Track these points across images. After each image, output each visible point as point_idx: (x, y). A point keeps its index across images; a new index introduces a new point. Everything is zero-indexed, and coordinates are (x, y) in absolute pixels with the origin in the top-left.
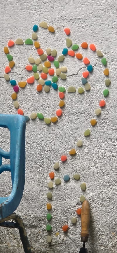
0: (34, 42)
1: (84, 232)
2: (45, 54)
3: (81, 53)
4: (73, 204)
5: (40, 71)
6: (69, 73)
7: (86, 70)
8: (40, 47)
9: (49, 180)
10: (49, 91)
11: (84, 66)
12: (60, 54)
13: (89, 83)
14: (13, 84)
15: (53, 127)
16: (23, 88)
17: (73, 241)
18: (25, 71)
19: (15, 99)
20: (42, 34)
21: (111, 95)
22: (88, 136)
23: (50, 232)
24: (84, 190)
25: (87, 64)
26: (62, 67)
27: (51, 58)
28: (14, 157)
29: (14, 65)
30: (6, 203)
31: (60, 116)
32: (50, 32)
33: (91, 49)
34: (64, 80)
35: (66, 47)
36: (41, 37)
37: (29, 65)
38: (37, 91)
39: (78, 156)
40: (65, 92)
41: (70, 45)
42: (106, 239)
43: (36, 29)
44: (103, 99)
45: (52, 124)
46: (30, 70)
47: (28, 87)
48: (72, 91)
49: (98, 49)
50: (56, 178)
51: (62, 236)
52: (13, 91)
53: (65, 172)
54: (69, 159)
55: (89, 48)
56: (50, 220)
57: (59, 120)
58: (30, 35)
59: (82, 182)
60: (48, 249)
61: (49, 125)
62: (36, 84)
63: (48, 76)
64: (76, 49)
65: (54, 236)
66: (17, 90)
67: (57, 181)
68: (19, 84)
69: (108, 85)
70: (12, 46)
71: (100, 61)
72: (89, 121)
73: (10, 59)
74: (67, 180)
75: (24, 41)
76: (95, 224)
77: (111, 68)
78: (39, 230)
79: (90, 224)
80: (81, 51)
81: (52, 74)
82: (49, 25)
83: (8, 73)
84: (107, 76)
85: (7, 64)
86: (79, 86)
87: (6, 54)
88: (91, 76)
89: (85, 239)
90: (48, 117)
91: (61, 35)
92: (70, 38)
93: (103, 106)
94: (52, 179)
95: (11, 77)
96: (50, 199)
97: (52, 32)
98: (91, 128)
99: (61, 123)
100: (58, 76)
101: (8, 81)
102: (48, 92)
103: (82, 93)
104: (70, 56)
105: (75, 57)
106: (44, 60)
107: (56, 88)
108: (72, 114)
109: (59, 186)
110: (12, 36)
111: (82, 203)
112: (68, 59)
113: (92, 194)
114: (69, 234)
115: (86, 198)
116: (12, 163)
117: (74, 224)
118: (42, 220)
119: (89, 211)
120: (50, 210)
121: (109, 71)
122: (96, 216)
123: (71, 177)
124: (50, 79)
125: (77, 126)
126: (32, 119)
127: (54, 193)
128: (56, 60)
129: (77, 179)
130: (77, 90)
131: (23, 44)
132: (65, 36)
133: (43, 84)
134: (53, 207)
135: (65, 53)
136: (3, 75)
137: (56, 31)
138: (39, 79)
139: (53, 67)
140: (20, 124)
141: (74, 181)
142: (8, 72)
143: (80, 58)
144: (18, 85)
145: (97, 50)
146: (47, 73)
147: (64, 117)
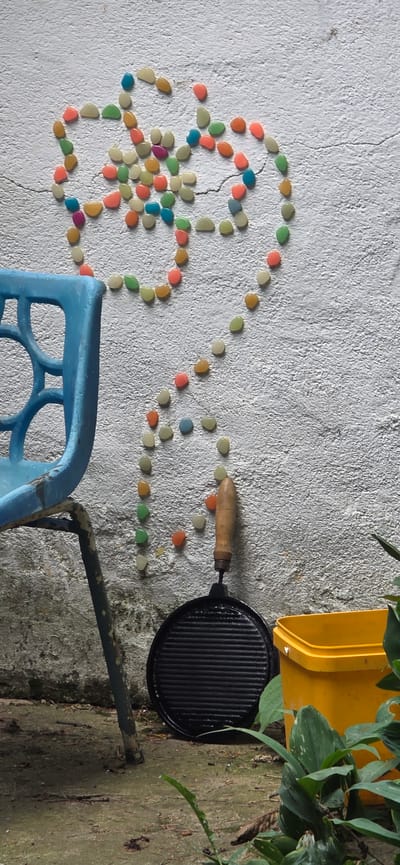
0: (122, 112)
1: (224, 550)
2: (148, 140)
3: (230, 142)
4: (198, 484)
5: (135, 181)
6: (200, 188)
7: (239, 182)
8: (135, 125)
9: (146, 430)
10: (154, 226)
11: (235, 171)
12: (181, 143)
13: (245, 211)
14: (73, 206)
15: (159, 308)
16: (95, 217)
17: (196, 568)
18: (101, 179)
19: (74, 241)
20: (142, 95)
21: (293, 240)
22: (238, 331)
23: (143, 546)
24: (225, 454)
25: (243, 168)
26: (185, 172)
27: (162, 150)
28: (74, 373)
29: (76, 164)
31: (176, 283)
32: (160, 91)
33: (253, 134)
34: (190, 201)
35: (195, 126)
36: (140, 102)
37: (110, 165)
38: (125, 226)
39: (214, 377)
40: (189, 229)
41: (204, 122)
42: (271, 565)
43: (128, 84)
44: (276, 249)
45: (157, 302)
46: (111, 178)
47: (106, 216)
48: (207, 229)
49: (268, 133)
50: (162, 424)
51: (172, 557)
52: (70, 225)
53: (182, 411)
54: (194, 382)
55: (248, 132)
56: (145, 519)
57: (173, 294)
58: (114, 97)
59: (220, 436)
60: (138, 585)
61: (150, 303)
62: (125, 210)
63: (153, 191)
64: (218, 132)
65: (152, 557)
66: (79, 222)
67: (163, 430)
68: (86, 207)
69: (289, 216)
70: (72, 119)
71: (272, 163)
72: (241, 299)
73: (68, 150)
74: (187, 430)
75: (100, 111)
76: (246, 531)
77: (296, 179)
78: (118, 541)
79: (236, 530)
80: (230, 139)
81: (162, 189)
82: (159, 75)
83: (60, 182)
84: (287, 195)
85: (60, 162)
86: (222, 217)
87: (58, 138)
88: (250, 195)
89: (223, 564)
90: (149, 285)
91: (186, 99)
92: (207, 108)
93: (275, 265)
94: (154, 427)
95: (69, 191)
96: (147, 471)
97: (166, 91)
98: (245, 315)
99: (177, 301)
100: (176, 193)
101: (60, 200)
102: (150, 228)
103: (227, 234)
104: (204, 147)
105: (217, 151)
106: (143, 156)
107: (169, 221)
108: (204, 280)
109: (168, 443)
110: (73, 98)
111: (219, 482)
112: (199, 155)
113: (243, 464)
114: (186, 553)
115: (229, 473)
116: (69, 387)
117: (200, 531)
118: (127, 518)
119: (235, 501)
120: (145, 496)
121: (292, 184)
122: (251, 515)
123: (197, 424)
124: (156, 198)
125: (213, 307)
126: (112, 290)
127: (156, 459)
128: (173, 156)
129: (210, 430)
130: (217, 226)
131: (97, 118)
132: (194, 103)
133: (139, 210)
134: (153, 491)
135: (194, 140)
136: (50, 188)
137: (175, 90)
138: (131, 197)
139: (165, 172)
140: (90, 298)
141: (202, 432)
142: (61, 180)
143: (227, 154)
144: (82, 210)
145: (266, 137)
146: (150, 186)
147: (185, 287)
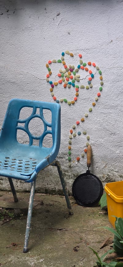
0: (62, 61)
1: (89, 162)
2: (68, 67)
3: (87, 68)
4: (82, 146)
5: (65, 77)
6: (81, 78)
7: (90, 77)
8: (65, 64)
9: (70, 134)
10: (70, 87)
11: (89, 74)
12: (76, 68)
13: (92, 83)
14: (51, 83)
15: (72, 106)
16: (56, 85)
17: (82, 165)
18: (57, 77)
19: (52, 91)
20: (67, 57)
21: (103, 90)
22: (91, 111)
23: (70, 160)
24: (88, 140)
25: (91, 73)
26: (77, 75)
27: (71, 70)
28: (55, 127)
29: (51, 73)
30: (51, 155)
31: (76, 100)
32: (71, 56)
33: (93, 66)
34: (79, 81)
35: (79, 64)
36: (66, 58)
37: (60, 73)
38: (63, 87)
39: (85, 122)
40: (78, 88)
41: (81, 63)
42: (99, 164)
43: (63, 54)
44: (99, 92)
45: (72, 104)
46: (60, 76)
47: (59, 85)
48: (83, 88)
49: (97, 65)
50: (73, 133)
51: (76, 163)
52: (51, 87)
53: (78, 130)
54: (81, 123)
55: (92, 65)
56: (70, 154)
57: (75, 103)
58: (60, 58)
59: (87, 135)
60: (69, 169)
61: (70, 105)
62: (63, 84)
63: (70, 79)
64: (85, 65)
65: (72, 163)
66: (53, 87)
67: (74, 134)
68: (54, 83)
69: (102, 84)
70: (50, 63)
71: (98, 72)
72: (91, 103)
73: (49, 70)
74: (79, 134)
75: (57, 61)
76: (94, 157)
77: (104, 76)
78: (64, 159)
79: (91, 158)
80: (88, 67)
81: (72, 78)
82: (70, 52)
83: (48, 78)
84: (102, 80)
85: (48, 73)
86: (86, 85)
87: (47, 68)
88: (93, 80)
89: (89, 165)
90: (70, 101)
91: (77, 58)
92: (82, 59)
93: (99, 96)
94: (72, 134)
95: (50, 80)
96: (70, 144)
97: (72, 56)
98: (92, 107)
99: (76, 104)
100: (75, 79)
101: (48, 82)
102: (69, 88)
103: (88, 89)
104: (82, 69)
105: (84, 69)
106: (67, 71)
107: (74, 86)
108: (82, 99)
109: (75, 137)
110: (50, 58)
111: (87, 146)
112: (80, 70)
113: (93, 142)
114: (80, 162)
115: (90, 144)
116: (53, 130)
117: (83, 157)
118: (66, 154)
119: (91, 150)
120: (70, 149)
121: (103, 77)
122: (94, 153)
123: (82, 133)
124: (70, 81)
125: (85, 106)
126: (61, 102)
127: (72, 141)
128: (74, 71)
129: (85, 134)
130: (85, 87)
131: (56, 63)
132: (79, 58)
133: (67, 84)
134: (72, 148)
135: (79, 67)
136: (45, 79)
137: (74, 56)
138: (65, 81)
139: (72, 75)
140: (58, 109)
141: (83, 134)
142: (48, 77)
143: (87, 70)
144: (53, 84)
145: (96, 66)
146: (69, 78)
147: (78, 101)
